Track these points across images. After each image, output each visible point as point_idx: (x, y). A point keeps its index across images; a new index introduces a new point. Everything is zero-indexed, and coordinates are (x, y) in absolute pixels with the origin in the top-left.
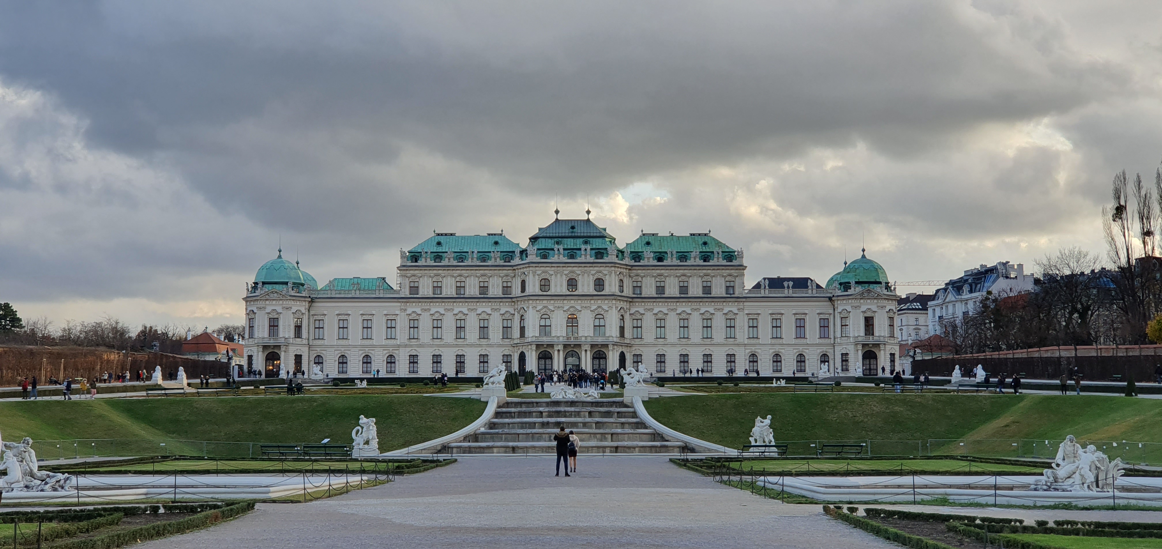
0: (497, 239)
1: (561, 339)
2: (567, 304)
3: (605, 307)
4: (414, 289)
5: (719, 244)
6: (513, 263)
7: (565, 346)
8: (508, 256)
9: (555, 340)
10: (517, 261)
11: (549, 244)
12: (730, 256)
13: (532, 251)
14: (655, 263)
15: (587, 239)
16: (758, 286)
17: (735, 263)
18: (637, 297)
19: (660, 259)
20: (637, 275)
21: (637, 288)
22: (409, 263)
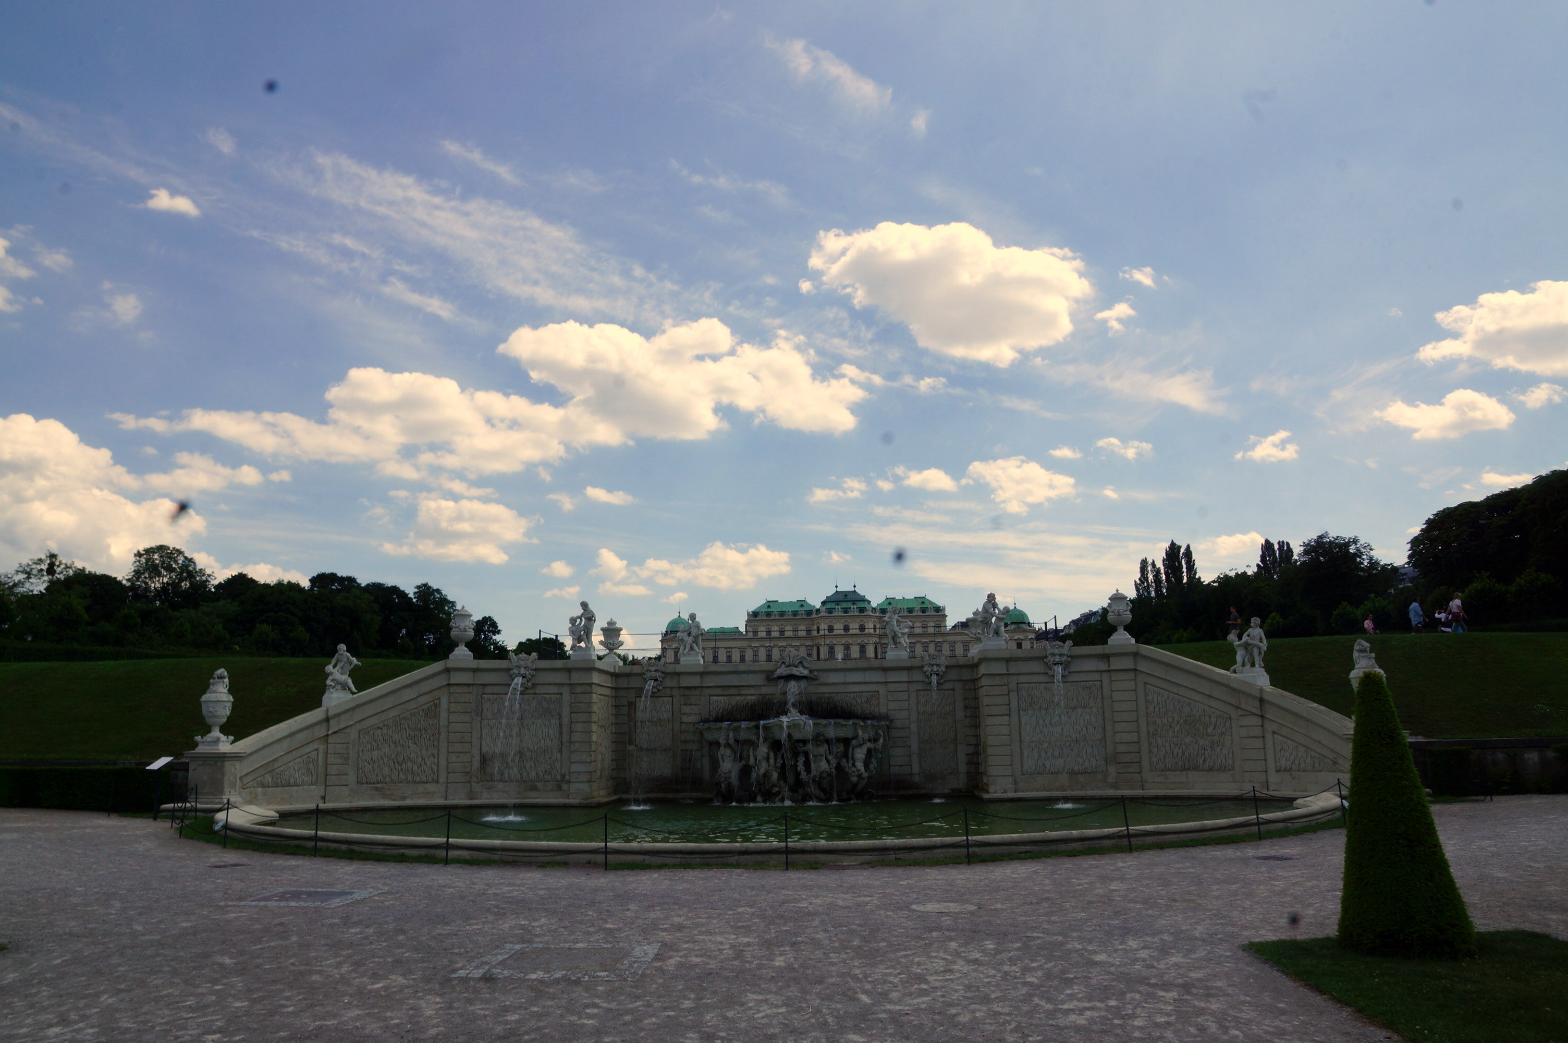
0: (802, 603)
2: (843, 640)
3: (866, 641)
4: (755, 633)
5: (931, 603)
6: (812, 617)
8: (809, 613)
10: (814, 616)
11: (832, 605)
12: (938, 609)
13: (824, 609)
15: (854, 602)
16: (954, 627)
17: (940, 613)
22: (752, 619)
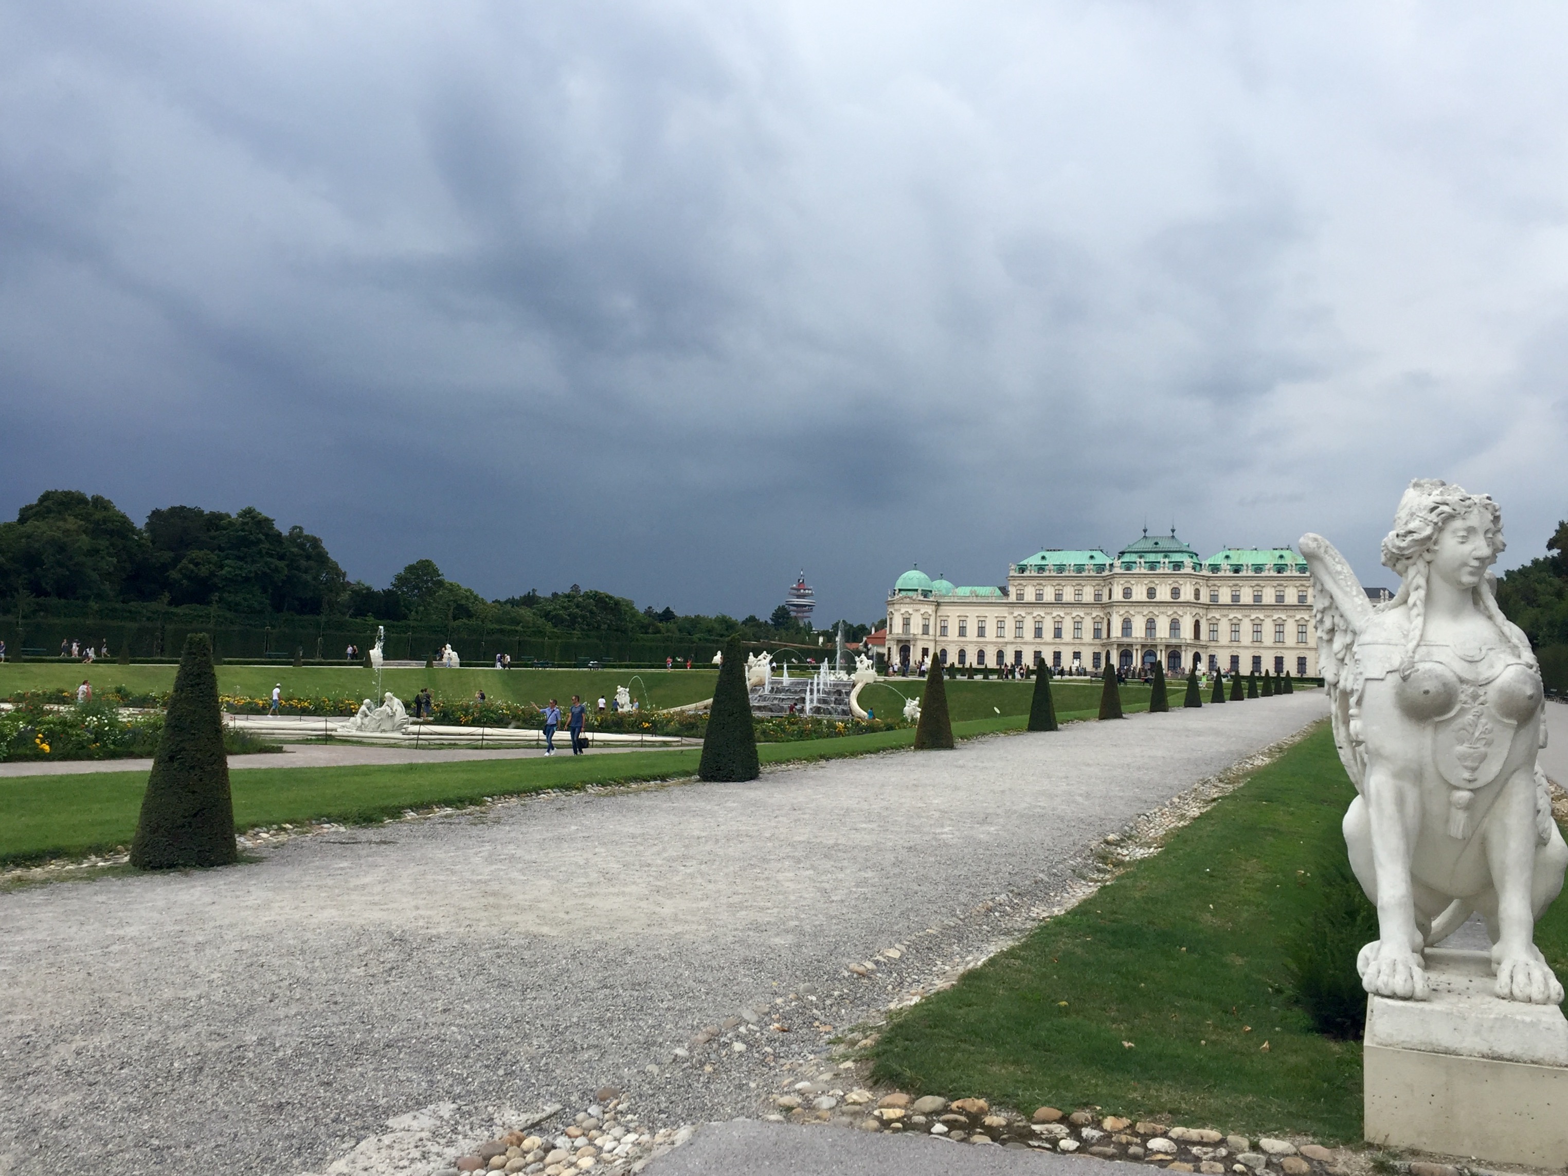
0: (1093, 553)
1: (1139, 640)
2: (1146, 611)
3: (1180, 613)
4: (1020, 596)
7: (1143, 646)
8: (1101, 568)
9: (1134, 640)
10: (1106, 573)
11: (1133, 558)
13: (1117, 564)
14: (1232, 574)
15: (1167, 553)
18: (1214, 603)
19: (1237, 571)
20: (1215, 585)
21: (1214, 598)
